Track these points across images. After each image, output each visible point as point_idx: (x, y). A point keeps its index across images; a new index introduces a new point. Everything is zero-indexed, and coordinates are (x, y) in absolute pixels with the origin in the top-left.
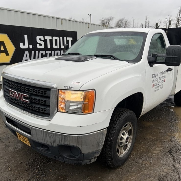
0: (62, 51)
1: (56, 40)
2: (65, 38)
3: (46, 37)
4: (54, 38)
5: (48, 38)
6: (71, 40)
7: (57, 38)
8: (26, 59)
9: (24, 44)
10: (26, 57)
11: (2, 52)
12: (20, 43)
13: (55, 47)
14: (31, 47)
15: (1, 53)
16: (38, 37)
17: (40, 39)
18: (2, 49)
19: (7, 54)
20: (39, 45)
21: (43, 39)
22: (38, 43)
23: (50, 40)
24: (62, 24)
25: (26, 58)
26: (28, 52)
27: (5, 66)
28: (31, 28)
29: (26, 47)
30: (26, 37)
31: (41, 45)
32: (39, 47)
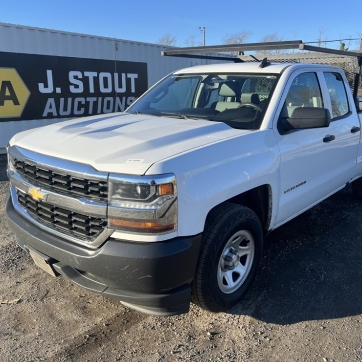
0: (118, 99)
1: (105, 79)
2: (123, 75)
3: (86, 74)
4: (102, 75)
5: (91, 75)
6: (135, 79)
7: (108, 75)
8: (50, 111)
9: (46, 86)
10: (51, 107)
12: (39, 84)
13: (103, 90)
14: (58, 90)
15: (5, 101)
16: (72, 74)
17: (76, 77)
20: (73, 86)
21: (80, 76)
22: (72, 84)
23: (94, 78)
24: (117, 49)
25: (50, 109)
26: (53, 99)
27: (12, 122)
29: (50, 90)
30: (49, 73)
31: (77, 86)
32: (72, 89)
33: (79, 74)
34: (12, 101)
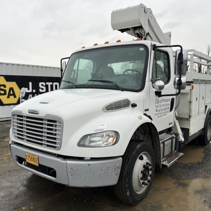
1: (56, 86)
3: (47, 83)
4: (55, 84)
5: (49, 84)
7: (58, 84)
9: (29, 89)
10: (30, 98)
11: (11, 95)
14: (34, 91)
16: (40, 84)
17: (42, 85)
18: (11, 93)
19: (15, 97)
20: (41, 89)
22: (40, 88)
23: (51, 85)
26: (31, 95)
27: (13, 106)
28: (35, 77)
29: (30, 91)
30: (30, 83)
32: (41, 90)
33: (44, 84)
34: (13, 96)
